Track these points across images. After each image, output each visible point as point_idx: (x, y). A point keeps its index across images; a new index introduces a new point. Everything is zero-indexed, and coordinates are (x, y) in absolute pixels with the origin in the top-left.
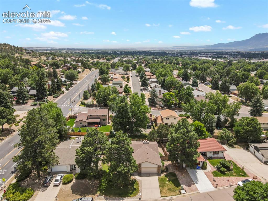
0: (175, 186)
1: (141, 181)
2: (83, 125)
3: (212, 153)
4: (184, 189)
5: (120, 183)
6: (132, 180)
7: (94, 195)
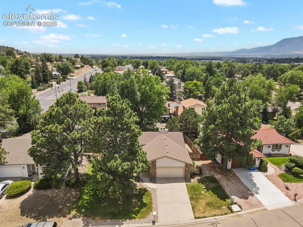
0: (219, 199)
1: (156, 191)
3: (271, 148)
4: (236, 203)
5: (114, 192)
6: (140, 189)
7: (65, 217)
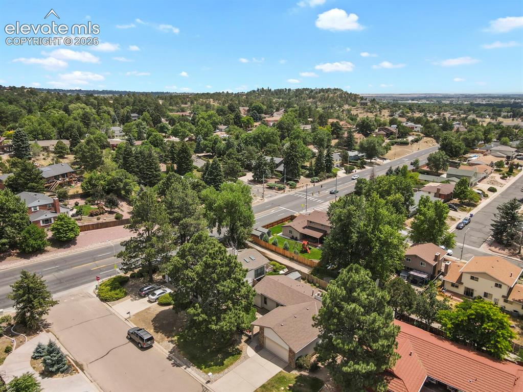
1: (246, 359)
2: (293, 236)
